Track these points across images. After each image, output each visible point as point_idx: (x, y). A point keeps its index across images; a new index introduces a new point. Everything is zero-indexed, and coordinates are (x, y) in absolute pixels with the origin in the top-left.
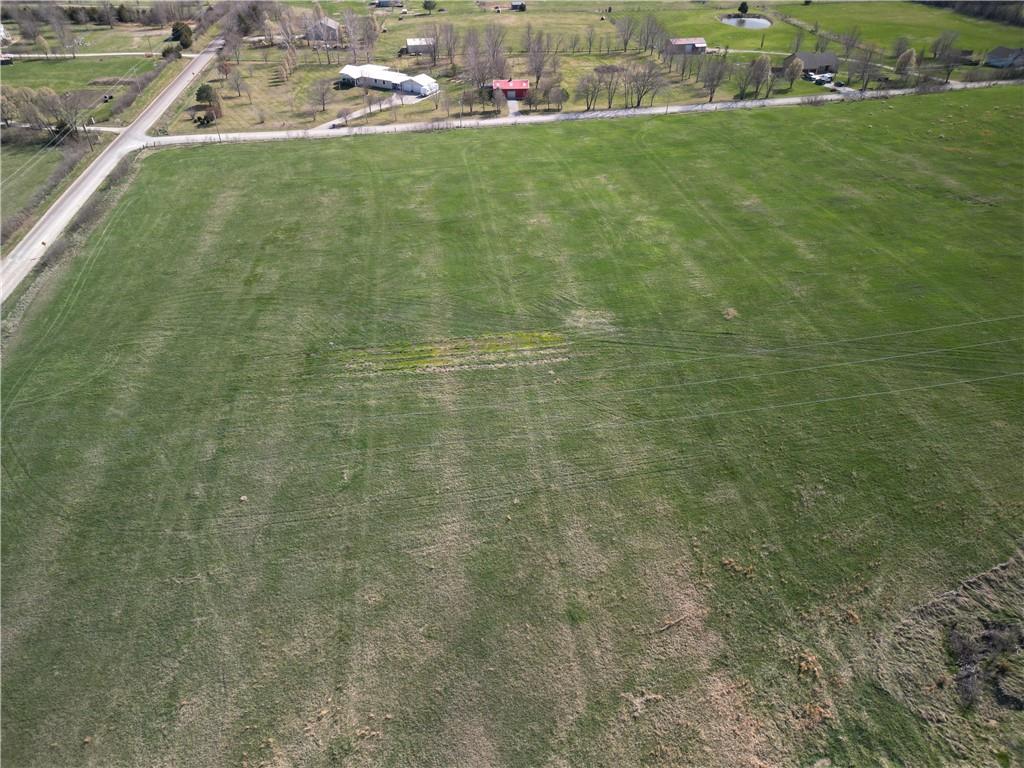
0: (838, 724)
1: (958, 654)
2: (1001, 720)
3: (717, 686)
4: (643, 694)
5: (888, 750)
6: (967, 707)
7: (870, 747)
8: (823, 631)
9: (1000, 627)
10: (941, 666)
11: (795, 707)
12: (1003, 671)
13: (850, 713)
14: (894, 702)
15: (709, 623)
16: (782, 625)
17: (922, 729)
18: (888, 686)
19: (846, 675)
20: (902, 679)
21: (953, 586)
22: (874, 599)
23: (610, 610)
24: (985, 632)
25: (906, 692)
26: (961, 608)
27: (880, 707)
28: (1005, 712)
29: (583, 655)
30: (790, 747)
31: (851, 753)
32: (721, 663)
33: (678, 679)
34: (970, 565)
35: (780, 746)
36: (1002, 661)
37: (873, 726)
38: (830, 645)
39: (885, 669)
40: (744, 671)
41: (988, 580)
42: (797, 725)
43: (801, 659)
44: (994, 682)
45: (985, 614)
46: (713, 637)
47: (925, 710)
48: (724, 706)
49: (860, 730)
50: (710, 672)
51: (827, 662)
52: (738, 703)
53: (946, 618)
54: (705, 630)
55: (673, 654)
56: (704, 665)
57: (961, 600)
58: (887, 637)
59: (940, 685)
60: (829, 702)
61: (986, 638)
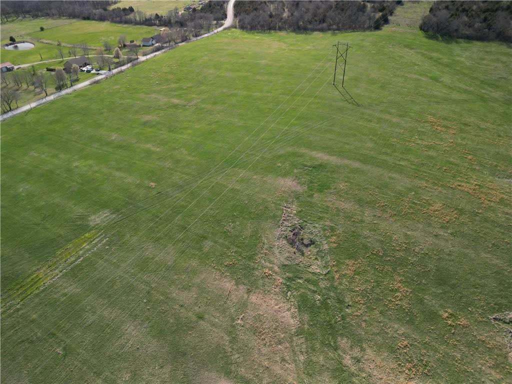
0: (284, 282)
1: (292, 243)
2: (310, 251)
3: (254, 298)
4: (239, 318)
5: (298, 278)
6: (303, 254)
7: (294, 281)
8: (263, 262)
9: (294, 230)
10: (291, 249)
11: (273, 286)
12: (302, 239)
13: (285, 276)
14: (289, 266)
15: (237, 284)
16: (254, 269)
17: (300, 267)
18: (286, 263)
19: (276, 268)
20: (287, 258)
21: (279, 227)
22: (267, 244)
23: (208, 305)
24: (292, 233)
25: (289, 261)
26: (284, 231)
27: (289, 269)
28: (309, 248)
29: (214, 325)
30: (281, 296)
31: (292, 285)
32: (249, 292)
33: (243, 306)
34: (278, 219)
35: (278, 299)
36: (301, 237)
37: (291, 275)
38: (267, 264)
39: (282, 259)
40: (256, 289)
41: (284, 220)
42: (277, 290)
43: (265, 273)
44: (303, 243)
45: (289, 229)
46: (241, 287)
47: (297, 262)
48: (259, 302)
49: (289, 278)
50: (248, 297)
51: (271, 269)
52: (262, 297)
53: (283, 236)
54: (238, 287)
55: (236, 301)
56: (246, 296)
57: (283, 229)
58: (277, 252)
59: (295, 253)
60: (279, 278)
61: (294, 234)
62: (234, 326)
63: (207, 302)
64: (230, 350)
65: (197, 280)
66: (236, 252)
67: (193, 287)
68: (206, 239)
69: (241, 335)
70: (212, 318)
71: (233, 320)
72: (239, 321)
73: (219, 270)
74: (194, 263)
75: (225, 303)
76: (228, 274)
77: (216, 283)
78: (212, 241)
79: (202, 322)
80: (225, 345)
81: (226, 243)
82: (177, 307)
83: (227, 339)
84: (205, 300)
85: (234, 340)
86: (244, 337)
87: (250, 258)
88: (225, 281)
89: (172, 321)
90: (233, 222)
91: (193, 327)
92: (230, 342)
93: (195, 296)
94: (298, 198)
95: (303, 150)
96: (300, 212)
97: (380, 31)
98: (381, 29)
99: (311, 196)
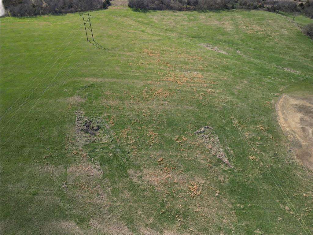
0: (88, 154)
1: (87, 132)
2: (99, 133)
3: (70, 170)
4: (63, 184)
5: (96, 149)
6: (95, 135)
7: (94, 151)
8: (71, 148)
9: (86, 124)
10: (87, 135)
11: (82, 158)
12: (93, 128)
13: (87, 151)
14: (89, 144)
15: (56, 166)
16: (65, 154)
17: (95, 143)
18: (86, 143)
19: (81, 148)
20: (86, 141)
21: (76, 125)
22: (70, 137)
24: (86, 126)
25: (88, 141)
26: (80, 126)
27: (89, 146)
28: (98, 131)
30: (87, 163)
31: (93, 154)
32: (66, 167)
33: (65, 176)
34: (74, 121)
35: (86, 164)
36: (91, 127)
37: (91, 149)
38: (74, 148)
39: (83, 142)
40: (70, 164)
41: (78, 120)
42: (84, 160)
43: (74, 153)
44: (94, 130)
45: (83, 124)
46: (60, 167)
47: (93, 141)
48: (74, 170)
49: (90, 151)
50: (66, 170)
51: (76, 150)
52: (76, 167)
53: (80, 130)
54: (57, 168)
55: (58, 176)
56: (64, 170)
57: (79, 126)
58: (78, 140)
59: (90, 136)
60: (84, 153)
61: (87, 127)
62: (61, 190)
63: (37, 184)
64: (62, 204)
65: (26, 174)
66: (50, 148)
67: (23, 179)
68: (25, 147)
69: (68, 193)
70: (44, 192)
71: (59, 187)
72: (64, 186)
73: (41, 162)
74: (20, 164)
75: (51, 179)
76: (48, 163)
77: (40, 171)
78: (29, 147)
79: (37, 197)
80: (58, 203)
81: (41, 145)
82: (15, 195)
83: (58, 199)
84: (35, 183)
85: (63, 197)
86: (70, 193)
87: (61, 148)
88: (47, 167)
89: (13, 205)
90: (42, 132)
91: (31, 202)
92: (61, 200)
93: (27, 183)
94: (83, 106)
95: (79, 79)
96: (87, 113)
97: (107, 10)
98: (108, 9)
99: (92, 103)
